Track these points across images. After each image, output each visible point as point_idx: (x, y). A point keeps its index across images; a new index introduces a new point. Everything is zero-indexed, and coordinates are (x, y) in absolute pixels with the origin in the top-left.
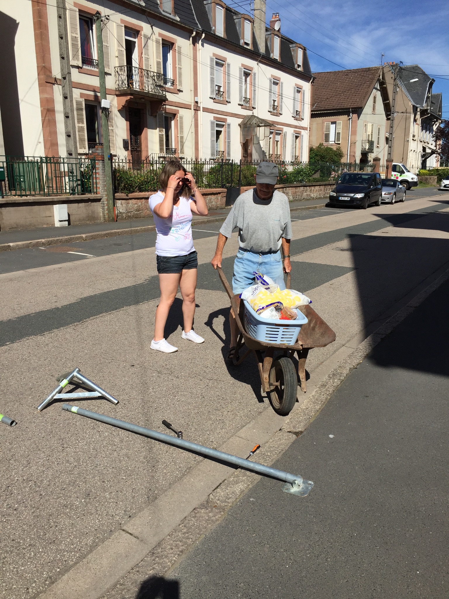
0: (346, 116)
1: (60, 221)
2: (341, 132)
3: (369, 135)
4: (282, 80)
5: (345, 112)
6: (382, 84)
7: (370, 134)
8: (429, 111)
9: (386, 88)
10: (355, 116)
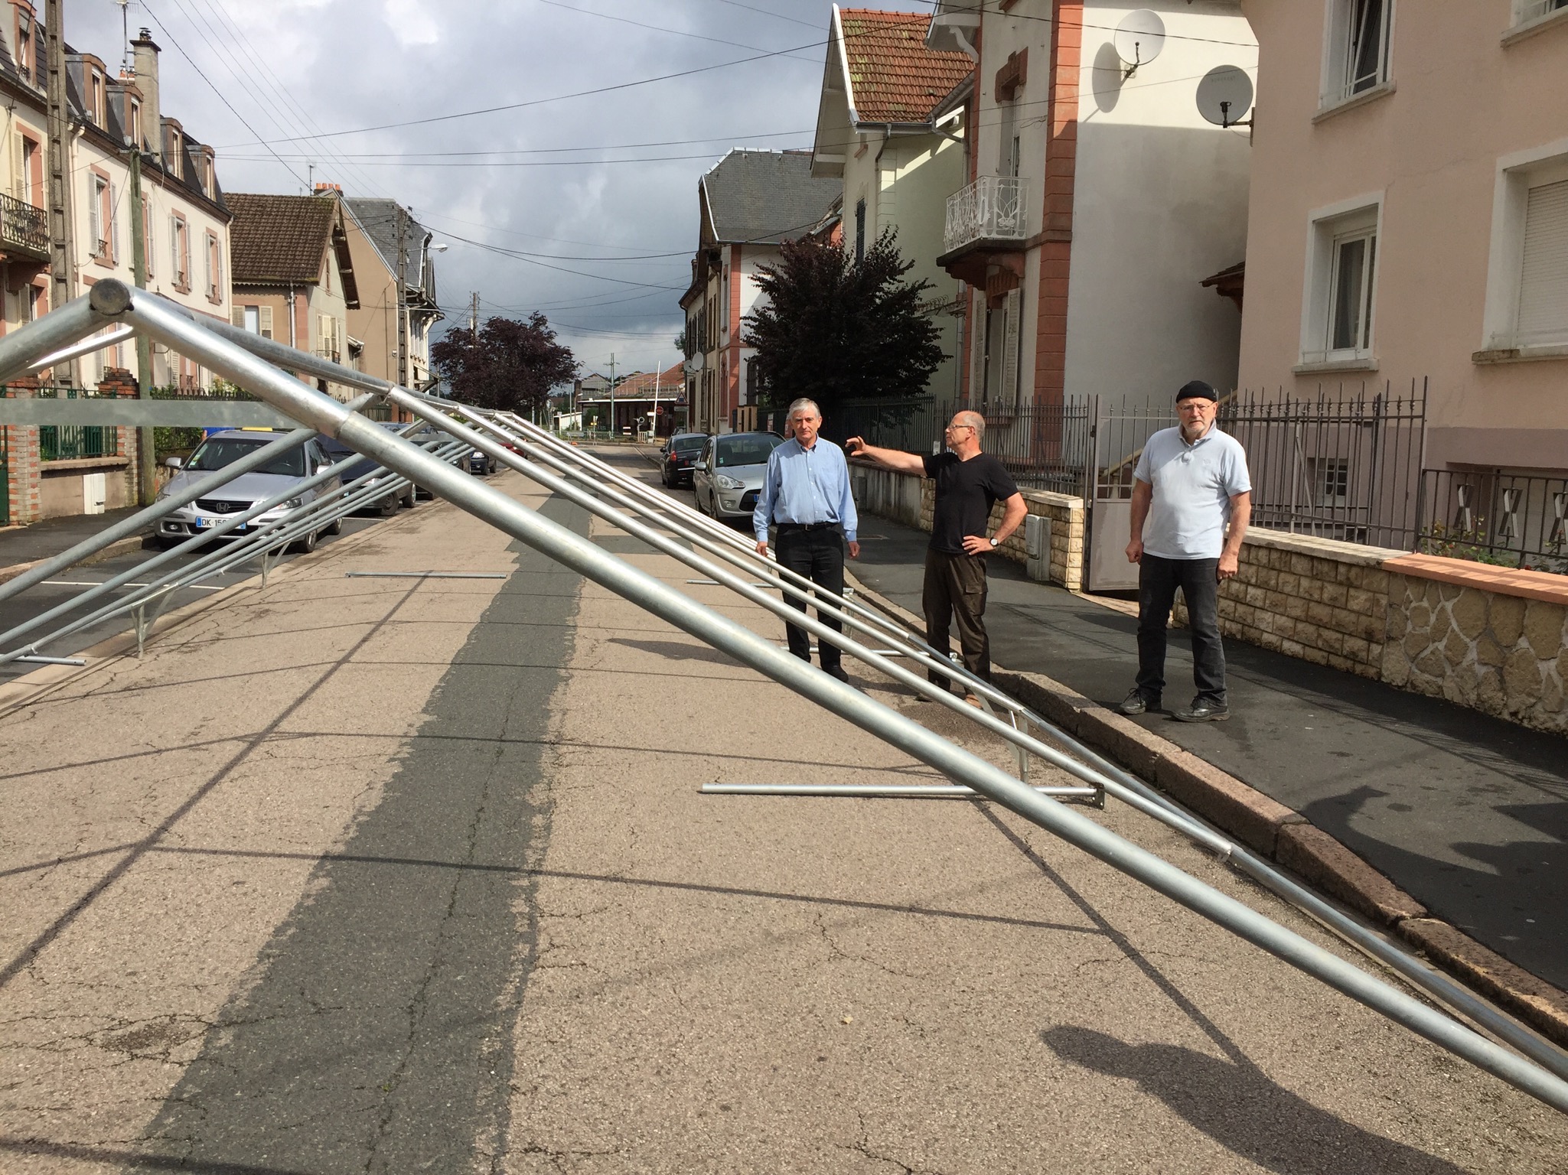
0: (282, 297)
1: (98, 504)
2: (272, 329)
3: (327, 340)
4: (187, 220)
5: (281, 288)
6: (339, 233)
7: (329, 337)
8: (424, 296)
9: (345, 243)
10: (301, 298)
